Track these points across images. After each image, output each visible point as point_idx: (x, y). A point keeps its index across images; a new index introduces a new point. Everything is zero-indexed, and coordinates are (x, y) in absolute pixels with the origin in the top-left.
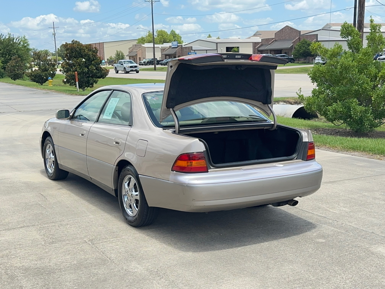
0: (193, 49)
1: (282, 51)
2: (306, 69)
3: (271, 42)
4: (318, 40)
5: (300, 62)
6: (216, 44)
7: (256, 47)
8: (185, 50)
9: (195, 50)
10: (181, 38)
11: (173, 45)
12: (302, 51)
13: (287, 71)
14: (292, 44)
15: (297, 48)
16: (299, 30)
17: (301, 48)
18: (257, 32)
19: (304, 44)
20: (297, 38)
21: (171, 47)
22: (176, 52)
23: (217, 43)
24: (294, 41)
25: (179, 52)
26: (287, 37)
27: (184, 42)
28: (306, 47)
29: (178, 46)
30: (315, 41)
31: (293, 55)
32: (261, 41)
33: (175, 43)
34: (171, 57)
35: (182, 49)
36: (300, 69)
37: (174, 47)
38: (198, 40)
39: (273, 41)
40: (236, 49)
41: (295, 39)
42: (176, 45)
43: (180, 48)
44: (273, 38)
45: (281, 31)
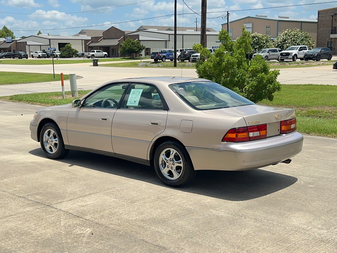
0: (27, 44)
1: (110, 48)
2: (135, 63)
3: (100, 40)
4: (140, 39)
5: (126, 57)
6: (48, 40)
7: (87, 44)
8: (20, 45)
9: (29, 45)
10: (13, 33)
11: (7, 40)
12: (127, 48)
13: (121, 65)
14: (118, 42)
15: (124, 46)
16: (123, 31)
17: (126, 46)
18: (82, 30)
19: (129, 42)
20: (122, 37)
21: (6, 42)
22: (11, 46)
23: (50, 39)
24: (119, 40)
25: (14, 46)
26: (114, 36)
27: (16, 37)
28: (130, 45)
29: (13, 41)
30: (137, 40)
31: (120, 52)
32: (91, 39)
33: (9, 38)
34: (6, 51)
35: (16, 43)
36: (131, 64)
37: (8, 41)
38: (31, 36)
39: (101, 39)
40: (69, 45)
41: (121, 38)
42: (10, 40)
43: (15, 43)
44: (102, 37)
45: (108, 31)
